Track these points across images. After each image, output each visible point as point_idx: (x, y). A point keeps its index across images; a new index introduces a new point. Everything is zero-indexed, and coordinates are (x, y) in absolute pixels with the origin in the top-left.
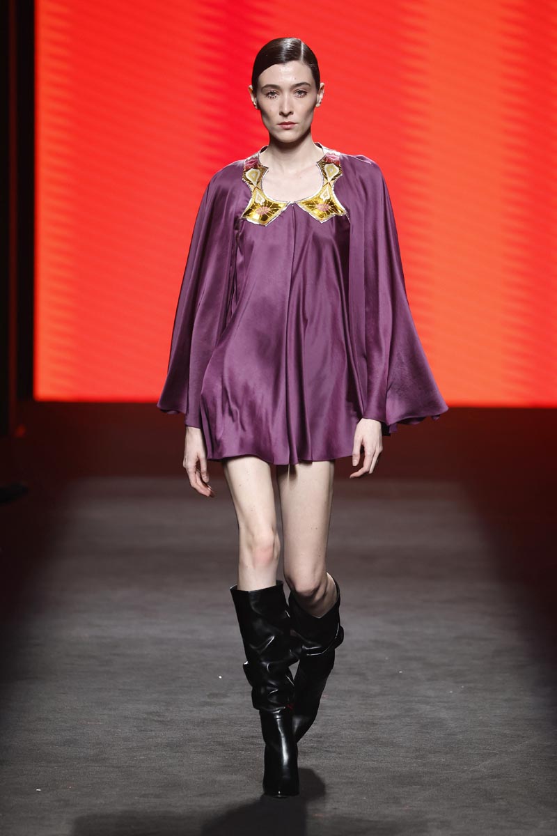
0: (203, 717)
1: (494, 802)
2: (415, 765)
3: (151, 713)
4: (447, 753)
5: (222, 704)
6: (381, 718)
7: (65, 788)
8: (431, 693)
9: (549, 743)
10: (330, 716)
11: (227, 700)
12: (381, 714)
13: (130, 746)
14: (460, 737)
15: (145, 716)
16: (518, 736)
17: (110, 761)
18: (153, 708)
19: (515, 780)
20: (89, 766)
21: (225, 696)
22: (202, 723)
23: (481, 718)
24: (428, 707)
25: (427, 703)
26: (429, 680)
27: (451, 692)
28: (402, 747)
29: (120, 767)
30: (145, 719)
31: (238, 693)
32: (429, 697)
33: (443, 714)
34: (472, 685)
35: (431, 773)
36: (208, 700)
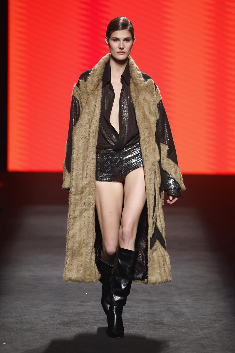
0: (78, 311)
1: (206, 349)
2: (171, 332)
3: (55, 309)
4: (185, 327)
5: (87, 306)
6: (157, 312)
7: (16, 343)
8: (179, 301)
9: (231, 323)
10: (134, 311)
11: (89, 304)
12: (157, 310)
13: (45, 324)
14: (191, 320)
15: (53, 311)
16: (217, 320)
17: (37, 331)
18: (56, 307)
19: (215, 339)
20: (27, 333)
21: (88, 302)
22: (78, 314)
23: (201, 312)
24: (178, 307)
25: (177, 305)
26: (178, 295)
27: (188, 300)
28: (166, 325)
29: (41, 333)
30: (52, 312)
31: (94, 301)
32: (178, 303)
33: (185, 310)
34: (197, 297)
35: (178, 336)
36: (81, 304)
